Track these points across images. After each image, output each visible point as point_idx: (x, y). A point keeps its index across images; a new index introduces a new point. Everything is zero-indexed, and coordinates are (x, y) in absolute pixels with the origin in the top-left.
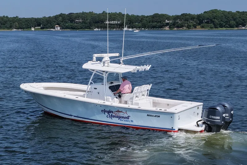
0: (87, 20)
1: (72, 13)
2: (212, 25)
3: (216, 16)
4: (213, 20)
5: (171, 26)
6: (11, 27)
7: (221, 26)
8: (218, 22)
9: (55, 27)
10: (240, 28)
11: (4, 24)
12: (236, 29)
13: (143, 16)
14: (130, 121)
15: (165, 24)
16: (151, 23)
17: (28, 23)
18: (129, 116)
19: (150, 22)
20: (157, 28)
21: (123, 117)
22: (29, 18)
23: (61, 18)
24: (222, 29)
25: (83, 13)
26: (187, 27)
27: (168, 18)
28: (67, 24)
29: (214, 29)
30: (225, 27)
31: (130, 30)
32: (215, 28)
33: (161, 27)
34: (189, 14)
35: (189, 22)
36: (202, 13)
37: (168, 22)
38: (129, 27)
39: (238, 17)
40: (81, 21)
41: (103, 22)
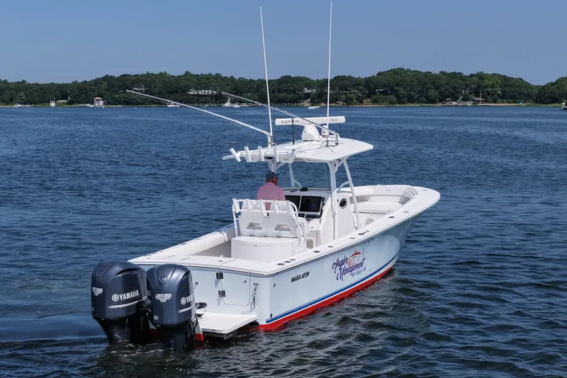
0: (155, 87)
1: (127, 75)
2: (393, 98)
3: (401, 81)
4: (396, 88)
5: (315, 101)
6: (11, 101)
7: (411, 100)
8: (404, 92)
9: (95, 101)
10: (447, 104)
12: (440, 105)
15: (303, 96)
17: (45, 93)
20: (287, 103)
22: (46, 84)
23: (105, 83)
24: (412, 105)
25: (148, 75)
26: (345, 102)
27: (309, 83)
28: (117, 96)
29: (398, 105)
30: (418, 101)
31: (236, 106)
32: (399, 103)
33: (296, 101)
34: (350, 77)
35: (348, 92)
36: (374, 76)
37: (309, 91)
38: (233, 102)
39: (442, 82)
40: (143, 89)
41: (184, 91)
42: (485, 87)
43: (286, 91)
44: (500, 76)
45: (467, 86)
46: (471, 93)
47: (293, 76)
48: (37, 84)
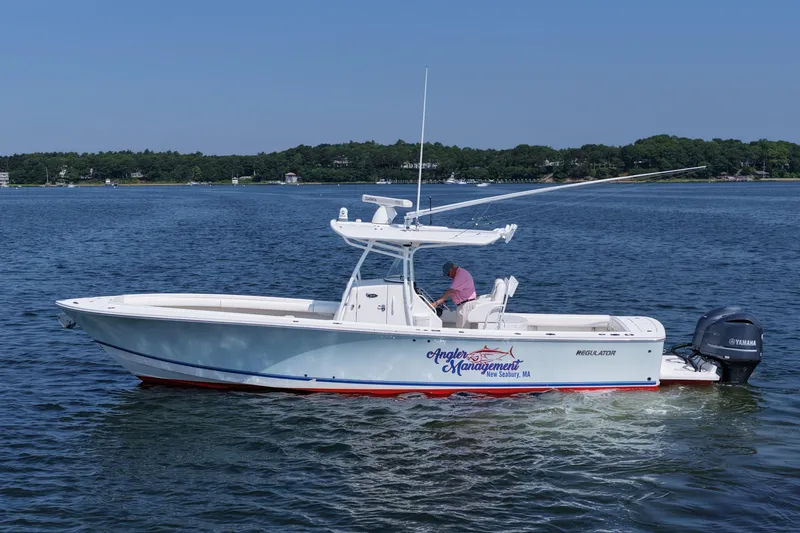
0: (360, 159)
1: (325, 145)
3: (665, 151)
4: (659, 159)
5: (558, 175)
6: (184, 177)
9: (287, 177)
10: (723, 179)
11: (169, 171)
12: (714, 180)
13: (492, 152)
14: (521, 374)
15: (544, 170)
16: (511, 167)
17: (225, 167)
18: (518, 361)
19: (507, 165)
20: (524, 178)
21: (497, 366)
22: (227, 157)
23: (299, 155)
24: (680, 180)
25: (352, 145)
27: (551, 154)
28: (314, 170)
31: (462, 182)
33: (535, 176)
34: (601, 146)
35: (600, 165)
36: (631, 145)
37: (551, 164)
38: (458, 177)
39: (717, 152)
40: (346, 162)
41: (397, 164)
42: (768, 158)
43: (522, 164)
44: (787, 143)
45: (746, 156)
46: (752, 165)
47: (531, 144)
48: (215, 157)
